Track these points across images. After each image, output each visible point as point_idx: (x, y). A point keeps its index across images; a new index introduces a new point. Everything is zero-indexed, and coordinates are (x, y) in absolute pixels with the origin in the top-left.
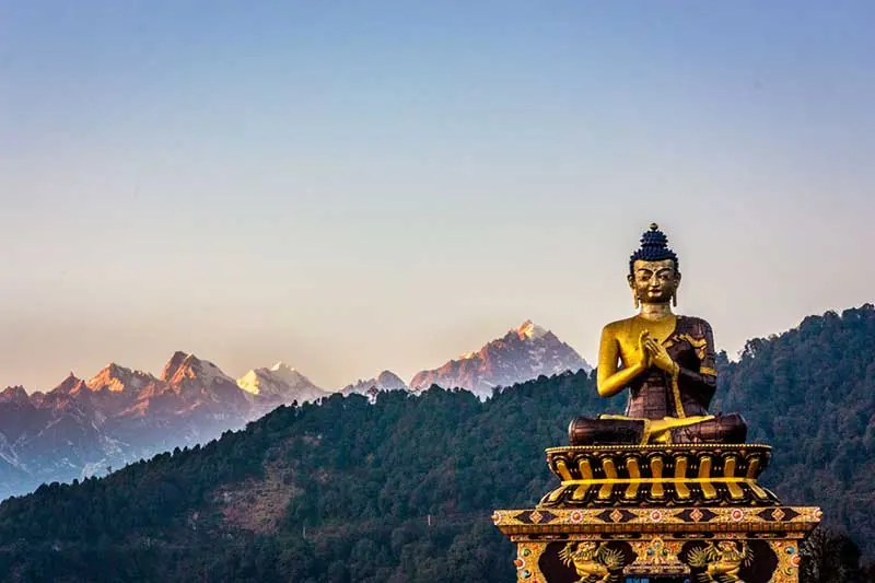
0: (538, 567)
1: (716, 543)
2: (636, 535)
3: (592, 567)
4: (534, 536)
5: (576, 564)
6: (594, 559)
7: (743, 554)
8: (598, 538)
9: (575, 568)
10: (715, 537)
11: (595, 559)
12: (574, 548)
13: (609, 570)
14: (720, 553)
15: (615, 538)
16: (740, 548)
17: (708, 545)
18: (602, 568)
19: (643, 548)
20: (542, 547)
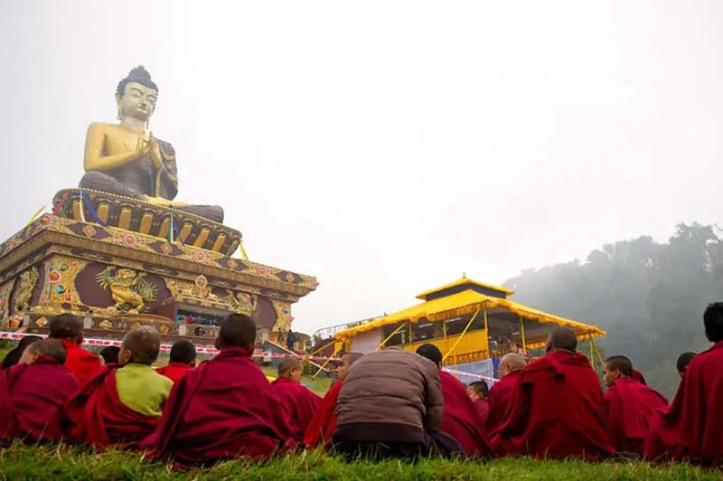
0: (73, 284)
1: (236, 293)
2: (174, 272)
3: (129, 294)
4: (78, 252)
5: (113, 290)
6: (130, 287)
7: (254, 308)
8: (140, 267)
9: (111, 292)
10: (237, 288)
11: (132, 288)
12: (113, 273)
13: (144, 301)
14: (237, 303)
15: (156, 271)
16: (252, 300)
17: (228, 294)
18: (138, 297)
19: (176, 286)
20: (81, 266)
